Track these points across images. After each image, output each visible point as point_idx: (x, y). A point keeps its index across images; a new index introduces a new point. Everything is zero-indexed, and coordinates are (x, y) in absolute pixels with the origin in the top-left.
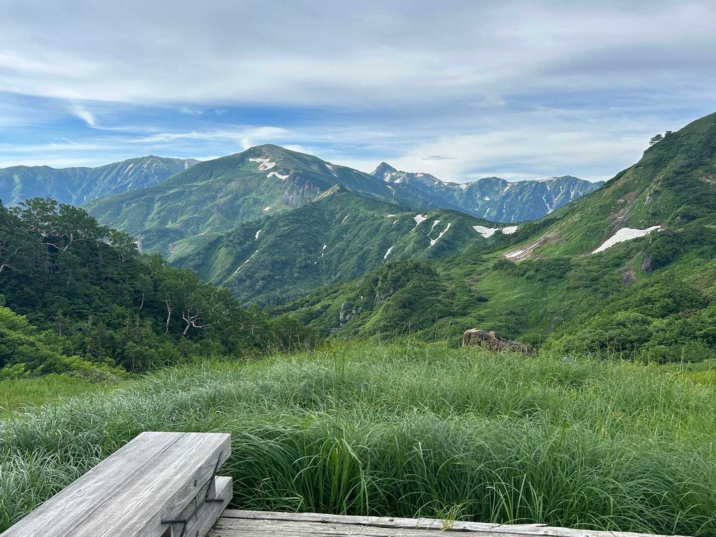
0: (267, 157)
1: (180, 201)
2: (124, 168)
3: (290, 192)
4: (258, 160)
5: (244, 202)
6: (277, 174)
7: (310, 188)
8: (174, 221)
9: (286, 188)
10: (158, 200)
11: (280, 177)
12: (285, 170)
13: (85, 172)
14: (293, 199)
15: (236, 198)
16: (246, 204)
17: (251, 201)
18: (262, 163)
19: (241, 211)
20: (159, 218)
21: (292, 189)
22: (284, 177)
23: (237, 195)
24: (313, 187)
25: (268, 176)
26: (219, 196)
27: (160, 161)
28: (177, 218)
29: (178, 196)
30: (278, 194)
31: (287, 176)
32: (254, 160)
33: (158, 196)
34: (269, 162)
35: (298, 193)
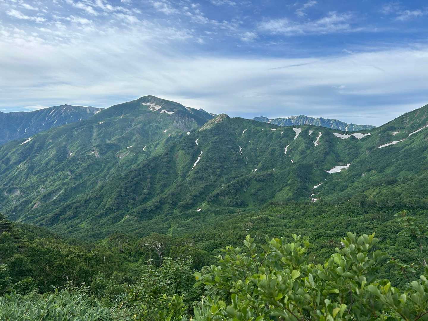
0: (153, 103)
1: (110, 128)
2: (49, 112)
3: (177, 122)
4: (148, 104)
5: (150, 128)
6: (166, 112)
7: (188, 119)
8: (109, 139)
9: (174, 119)
10: (96, 127)
11: (168, 113)
12: (170, 109)
13: (23, 114)
14: (180, 125)
15: (144, 125)
16: (151, 129)
17: (154, 127)
18: (150, 106)
19: (150, 133)
20: (100, 137)
21: (178, 119)
22: (171, 113)
23: (144, 124)
24: (191, 118)
25: (160, 113)
26: (133, 124)
27: (72, 108)
28: (110, 137)
29: (107, 124)
30: (170, 123)
31: (173, 113)
32: (146, 104)
33: (94, 125)
34: (155, 105)
35: (182, 122)
